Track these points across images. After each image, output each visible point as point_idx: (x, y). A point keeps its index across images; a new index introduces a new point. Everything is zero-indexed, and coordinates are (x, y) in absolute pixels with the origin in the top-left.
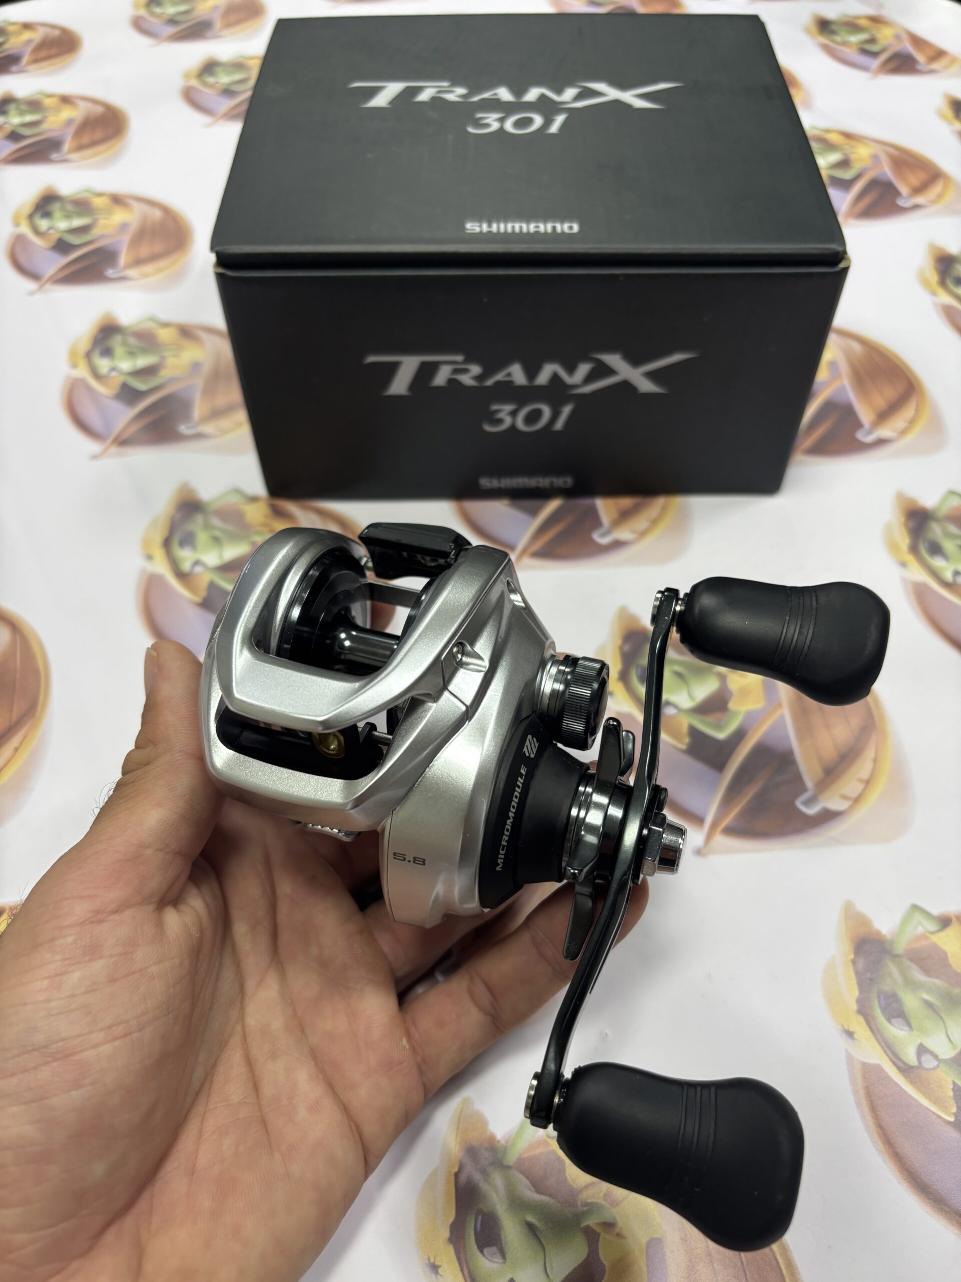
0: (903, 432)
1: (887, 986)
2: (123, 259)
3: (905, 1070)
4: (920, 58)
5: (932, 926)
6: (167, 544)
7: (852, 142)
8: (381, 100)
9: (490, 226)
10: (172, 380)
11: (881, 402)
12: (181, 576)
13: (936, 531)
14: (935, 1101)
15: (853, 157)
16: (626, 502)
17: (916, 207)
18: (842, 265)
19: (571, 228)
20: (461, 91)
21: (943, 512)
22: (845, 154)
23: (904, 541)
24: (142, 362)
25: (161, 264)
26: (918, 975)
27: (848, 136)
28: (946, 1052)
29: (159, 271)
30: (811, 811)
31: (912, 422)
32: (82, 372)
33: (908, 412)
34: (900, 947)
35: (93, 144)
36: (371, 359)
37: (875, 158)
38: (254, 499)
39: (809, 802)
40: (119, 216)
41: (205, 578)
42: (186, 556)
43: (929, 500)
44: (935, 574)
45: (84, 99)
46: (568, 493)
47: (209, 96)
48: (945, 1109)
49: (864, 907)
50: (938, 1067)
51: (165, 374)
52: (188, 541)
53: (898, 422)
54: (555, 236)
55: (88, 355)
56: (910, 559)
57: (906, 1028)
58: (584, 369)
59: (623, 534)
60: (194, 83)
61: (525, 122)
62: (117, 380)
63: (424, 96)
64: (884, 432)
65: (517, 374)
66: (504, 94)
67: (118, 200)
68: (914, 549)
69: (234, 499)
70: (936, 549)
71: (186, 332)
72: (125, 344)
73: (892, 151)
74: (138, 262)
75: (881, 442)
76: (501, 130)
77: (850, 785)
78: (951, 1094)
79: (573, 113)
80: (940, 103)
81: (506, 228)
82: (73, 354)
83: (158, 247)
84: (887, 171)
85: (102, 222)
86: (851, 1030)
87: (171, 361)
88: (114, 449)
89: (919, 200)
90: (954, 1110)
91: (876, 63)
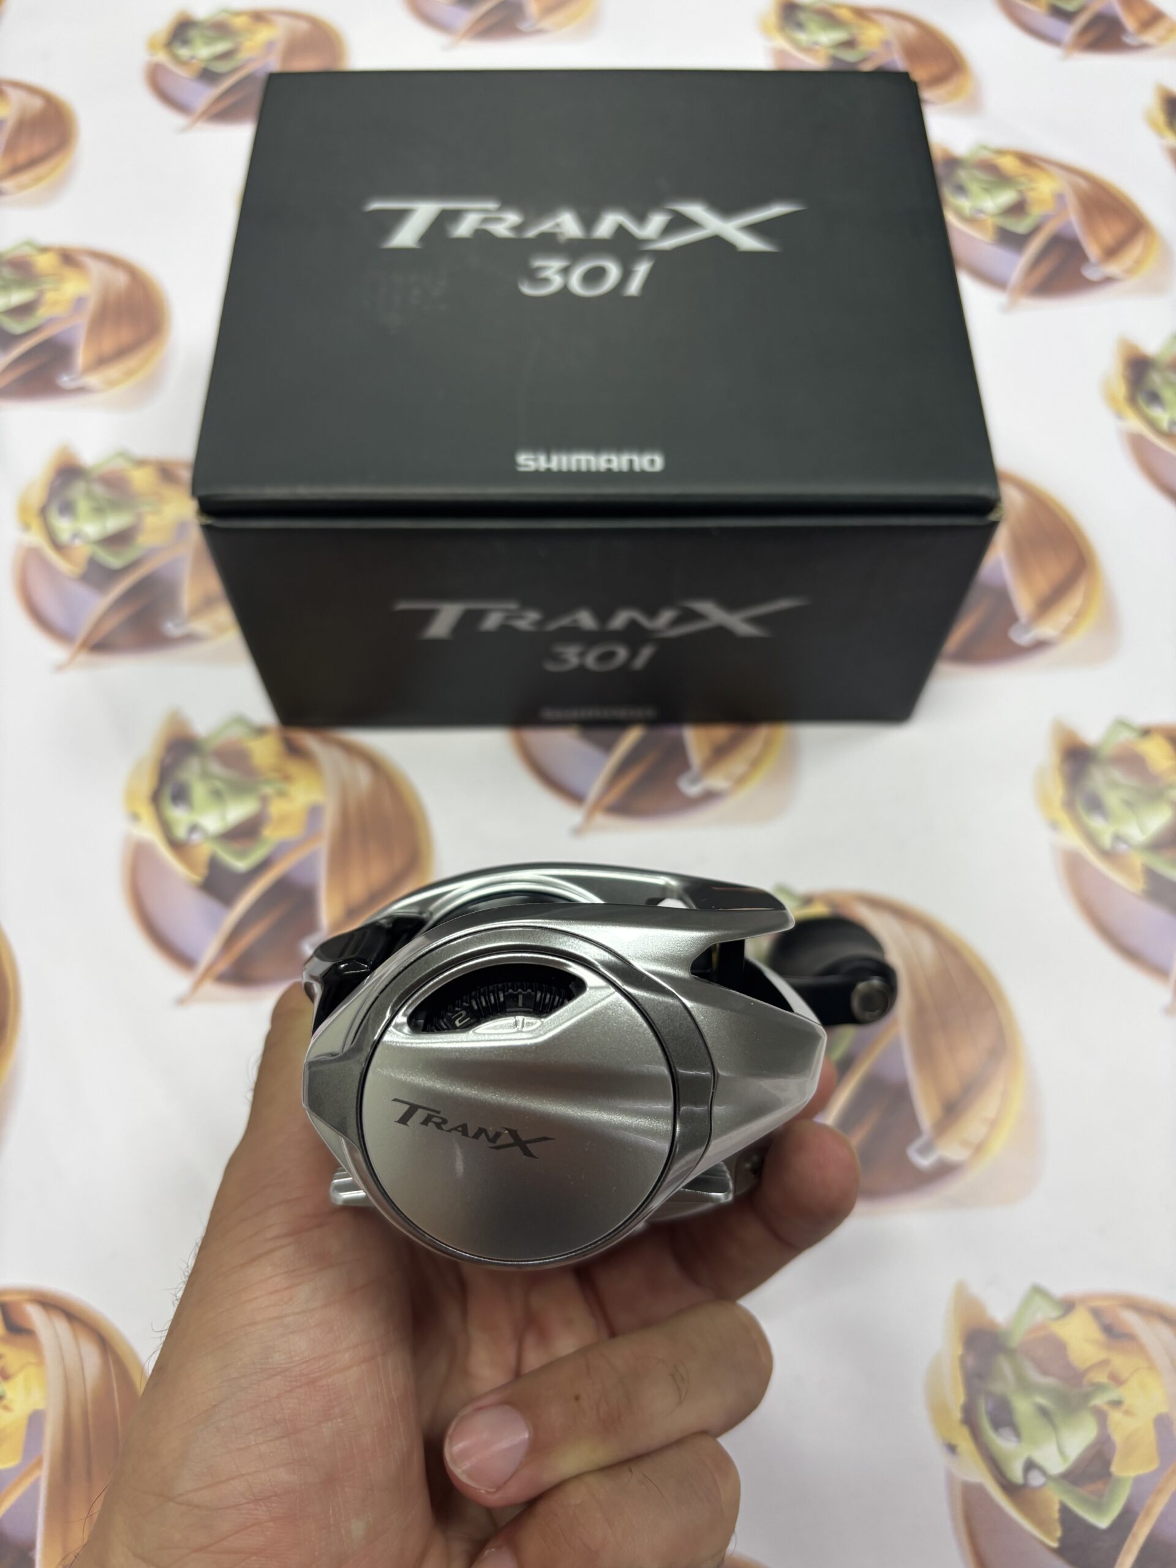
0: (1068, 630)
1: (997, 1387)
2: (81, 357)
3: (1010, 1488)
4: (1129, 23)
5: (1054, 1313)
6: (156, 799)
7: (1031, 172)
8: (406, 236)
9: (549, 460)
10: (152, 552)
11: (1043, 583)
12: (177, 846)
13: (1098, 779)
14: (1040, 1523)
15: (1031, 195)
16: (721, 733)
17: (1108, 280)
18: (992, 517)
19: (652, 462)
20: (513, 218)
21: (1108, 750)
22: (1020, 192)
23: (1057, 790)
24: (114, 523)
25: (132, 362)
26: (1034, 1376)
27: (1027, 160)
28: (1056, 1465)
29: (129, 374)
30: (924, 1162)
31: (1079, 615)
32: (36, 538)
33: (1075, 601)
34: (1015, 1341)
35: (32, 163)
36: (403, 605)
37: (1060, 197)
38: (261, 731)
39: (925, 1150)
40: (73, 287)
41: (205, 849)
42: (180, 817)
43: (1092, 733)
44: (1091, 838)
45: (17, 85)
46: (650, 723)
47: (183, 80)
48: (1048, 1532)
49: (978, 1289)
50: (1044, 1485)
51: (145, 541)
52: (181, 796)
53: (1063, 616)
54: (632, 476)
55: (43, 512)
56: (1063, 817)
57: (1014, 1439)
58: (666, 616)
59: (716, 781)
60: (162, 57)
61: (594, 276)
62: (82, 551)
63: (464, 228)
64: (1046, 630)
65: (586, 619)
66: (568, 224)
67: (68, 258)
68: (1069, 805)
69: (236, 733)
70: (1096, 805)
71: (166, 472)
72: (90, 495)
73: (1083, 183)
74: (101, 362)
75: (1040, 645)
76: (565, 291)
77: (973, 1126)
78: (1056, 1515)
79: (659, 256)
80: (1149, 102)
81: (569, 462)
82: (23, 509)
83: (126, 335)
84: (1073, 220)
85: (50, 296)
86: (954, 1442)
87: (150, 521)
88: (84, 657)
89: (1113, 269)
90: (1059, 1533)
91: (1069, 31)
